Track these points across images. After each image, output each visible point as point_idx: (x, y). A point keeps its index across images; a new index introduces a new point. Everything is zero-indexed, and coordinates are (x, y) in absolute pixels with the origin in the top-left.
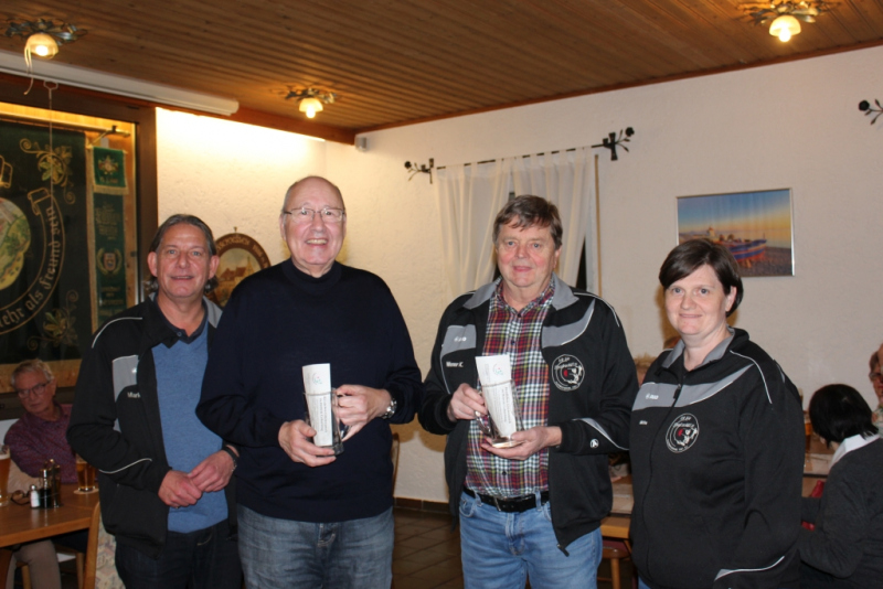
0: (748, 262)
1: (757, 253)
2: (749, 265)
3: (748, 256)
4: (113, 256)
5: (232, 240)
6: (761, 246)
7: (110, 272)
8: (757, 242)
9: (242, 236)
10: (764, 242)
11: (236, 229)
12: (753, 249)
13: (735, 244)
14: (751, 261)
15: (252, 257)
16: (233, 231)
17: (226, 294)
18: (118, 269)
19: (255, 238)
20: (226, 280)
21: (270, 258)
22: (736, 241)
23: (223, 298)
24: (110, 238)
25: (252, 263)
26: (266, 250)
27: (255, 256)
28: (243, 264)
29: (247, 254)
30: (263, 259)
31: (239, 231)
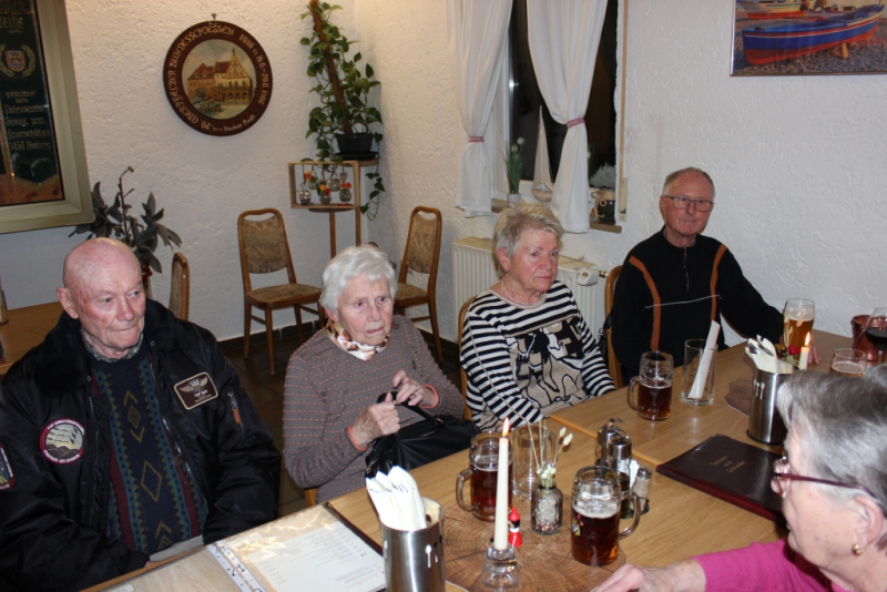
0: (844, 46)
1: (864, 30)
2: (846, 53)
3: (847, 36)
4: (20, 54)
5: (208, 30)
6: (874, 16)
7: (18, 74)
8: (866, 10)
9: (223, 24)
10: (879, 9)
11: (214, 16)
12: (857, 22)
13: (826, 15)
14: (848, 46)
15: (238, 49)
16: (211, 19)
17: (202, 94)
18: (30, 69)
19: (244, 26)
20: (201, 77)
21: (266, 50)
22: (828, 10)
23: (197, 99)
24: (11, 32)
25: (239, 57)
26: (259, 42)
27: (245, 48)
28: (226, 57)
29: (232, 45)
30: (255, 51)
31: (218, 19)
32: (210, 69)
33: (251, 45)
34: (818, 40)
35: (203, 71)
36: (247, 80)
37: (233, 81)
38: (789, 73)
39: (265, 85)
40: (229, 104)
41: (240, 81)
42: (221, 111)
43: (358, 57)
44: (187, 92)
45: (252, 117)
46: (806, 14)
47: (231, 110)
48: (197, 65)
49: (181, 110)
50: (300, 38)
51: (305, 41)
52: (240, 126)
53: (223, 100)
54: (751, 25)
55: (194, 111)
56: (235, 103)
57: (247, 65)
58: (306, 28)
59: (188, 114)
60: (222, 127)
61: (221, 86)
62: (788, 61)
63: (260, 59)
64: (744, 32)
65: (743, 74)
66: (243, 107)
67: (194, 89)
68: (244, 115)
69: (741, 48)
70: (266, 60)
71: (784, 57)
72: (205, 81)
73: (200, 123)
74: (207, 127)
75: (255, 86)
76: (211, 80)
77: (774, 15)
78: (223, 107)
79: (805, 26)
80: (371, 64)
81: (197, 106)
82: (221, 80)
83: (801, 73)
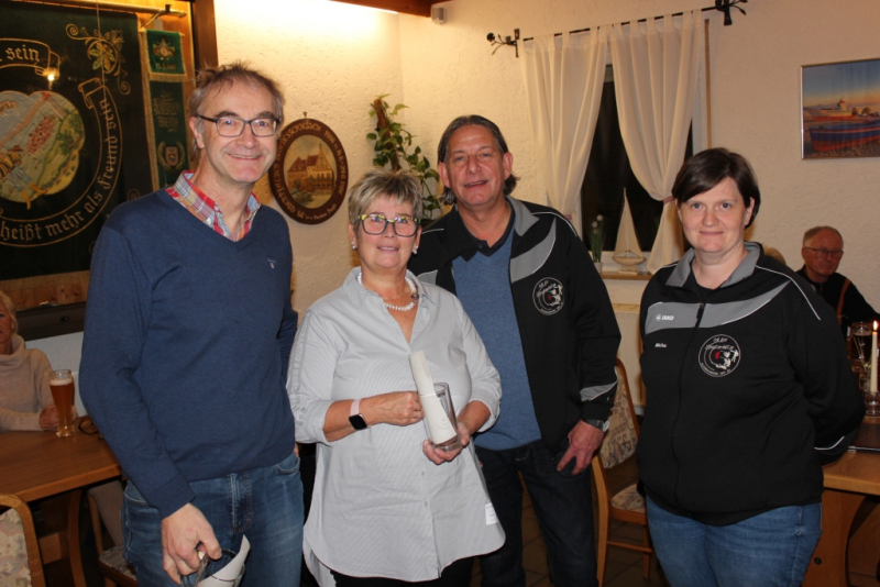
4: (175, 150)
5: (302, 127)
7: (173, 168)
9: (312, 121)
11: (305, 114)
13: (870, 119)
15: (324, 144)
16: (303, 117)
17: (298, 185)
18: (181, 164)
19: (327, 123)
20: (297, 170)
21: (343, 144)
22: (872, 115)
23: (294, 190)
24: (171, 130)
25: (324, 151)
26: (339, 137)
27: (328, 142)
28: (315, 152)
29: (319, 140)
30: (336, 146)
31: (309, 116)
32: (304, 162)
33: (332, 140)
34: (866, 135)
35: (300, 165)
36: (330, 172)
37: (320, 173)
38: (848, 156)
39: (343, 177)
40: (318, 194)
41: (325, 173)
42: (311, 200)
43: (418, 150)
44: (287, 184)
45: (334, 206)
46: (857, 118)
47: (319, 199)
48: (295, 159)
49: (283, 200)
50: (366, 134)
51: (371, 136)
52: (325, 214)
53: (313, 190)
54: (817, 124)
55: (292, 200)
56: (322, 194)
57: (330, 158)
58: (369, 124)
59: (288, 204)
60: (312, 215)
61: (311, 178)
62: (846, 149)
63: (339, 152)
64: (811, 130)
65: (812, 158)
66: (328, 197)
67: (293, 180)
68: (328, 205)
69: (809, 140)
70: (343, 154)
71: (843, 146)
72: (300, 173)
73: (296, 212)
74: (301, 216)
75: (336, 178)
76: (304, 173)
77: (833, 118)
78: (313, 197)
79: (858, 125)
80: (426, 156)
81: (294, 196)
82: (312, 172)
83: (856, 156)
